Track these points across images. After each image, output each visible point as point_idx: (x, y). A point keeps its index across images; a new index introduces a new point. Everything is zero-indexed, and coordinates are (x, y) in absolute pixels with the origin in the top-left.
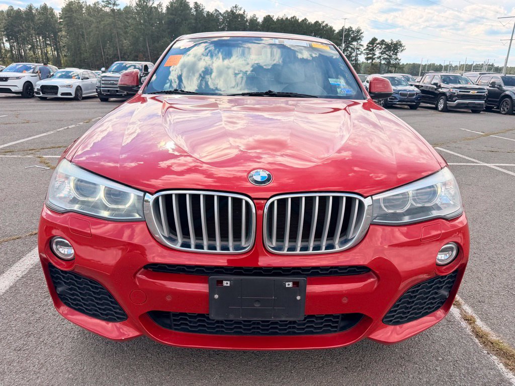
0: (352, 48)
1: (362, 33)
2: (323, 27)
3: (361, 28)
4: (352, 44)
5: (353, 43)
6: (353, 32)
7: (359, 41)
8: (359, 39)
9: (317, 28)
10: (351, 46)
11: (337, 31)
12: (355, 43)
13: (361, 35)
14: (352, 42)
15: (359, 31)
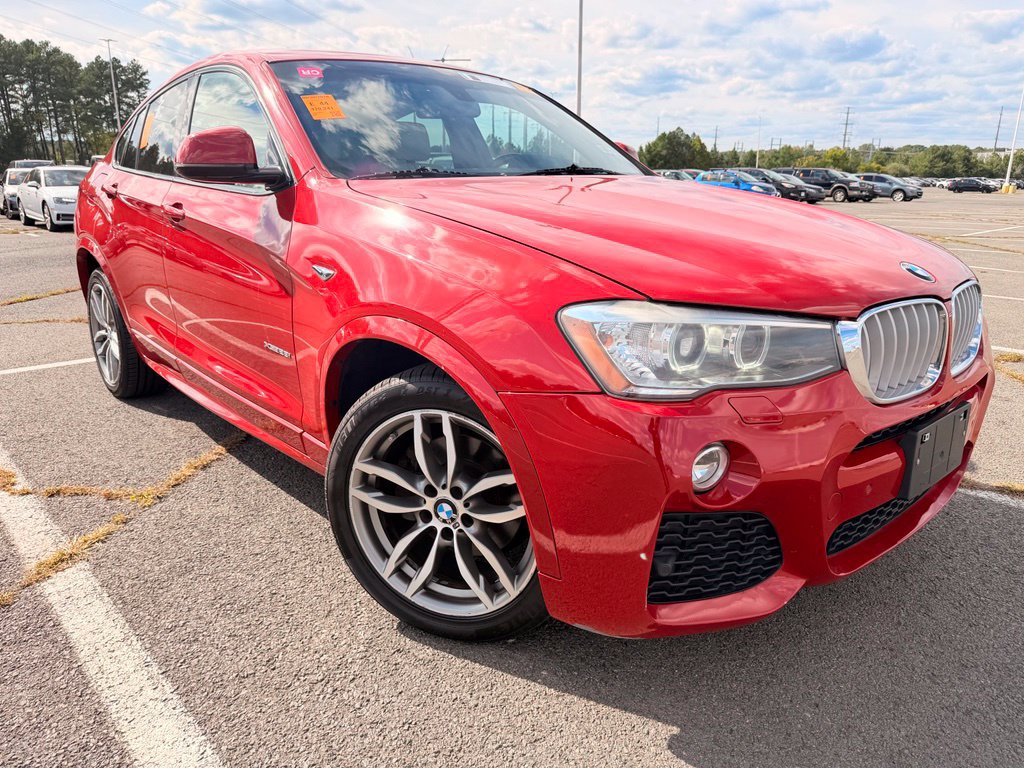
0: (128, 104)
1: (144, 74)
2: (49, 54)
3: (140, 63)
4: (127, 97)
5: (130, 94)
6: (124, 70)
7: (142, 91)
8: (142, 85)
9: (31, 57)
10: (127, 100)
11: (84, 66)
12: (133, 94)
13: (144, 77)
14: (127, 91)
15: (138, 70)
